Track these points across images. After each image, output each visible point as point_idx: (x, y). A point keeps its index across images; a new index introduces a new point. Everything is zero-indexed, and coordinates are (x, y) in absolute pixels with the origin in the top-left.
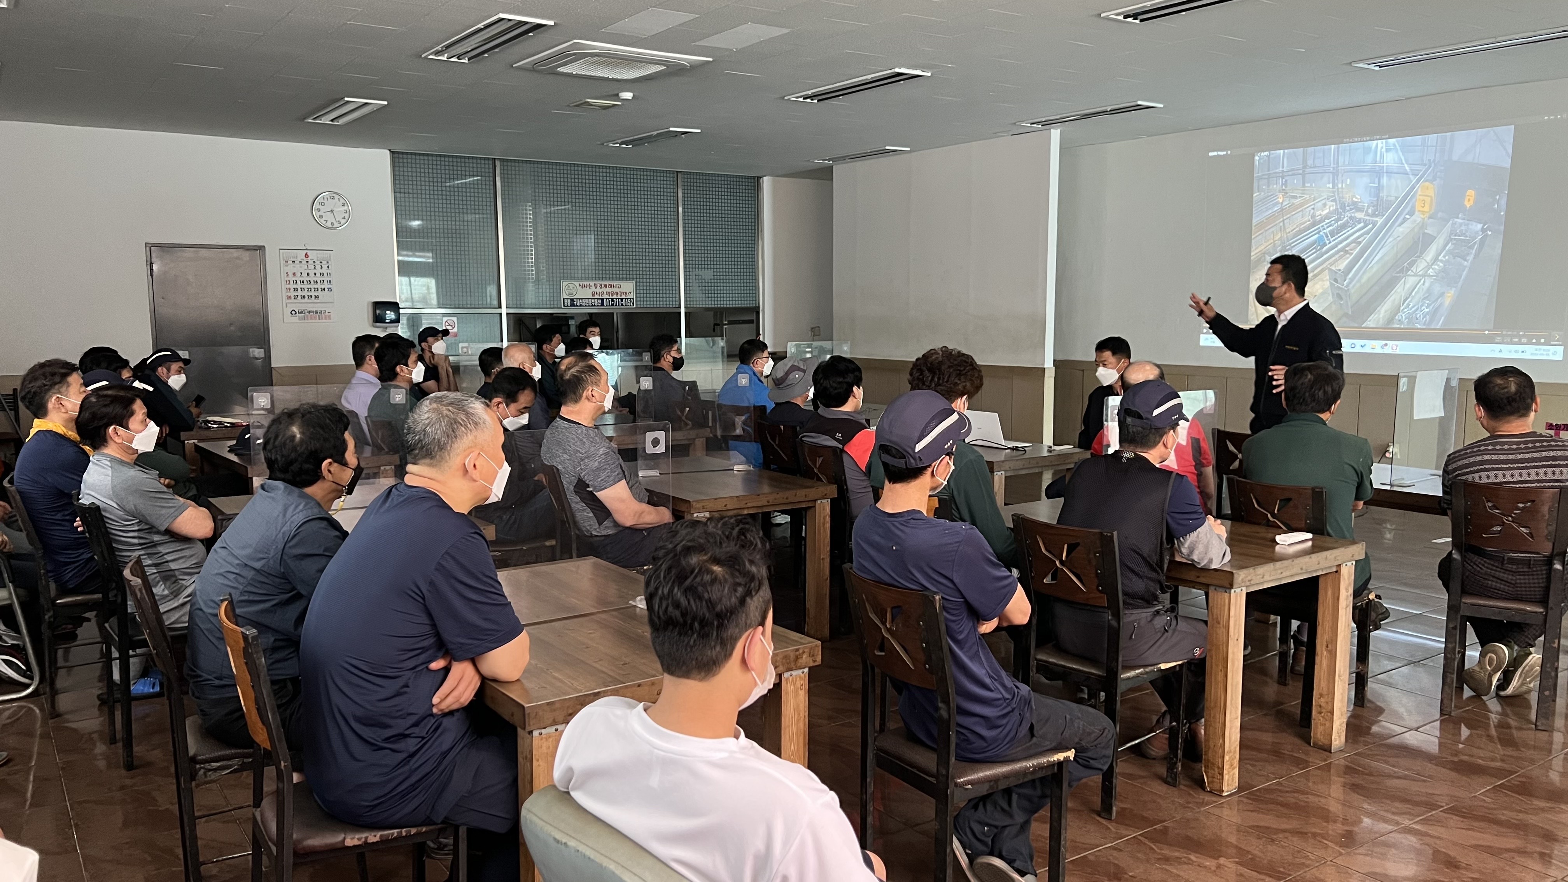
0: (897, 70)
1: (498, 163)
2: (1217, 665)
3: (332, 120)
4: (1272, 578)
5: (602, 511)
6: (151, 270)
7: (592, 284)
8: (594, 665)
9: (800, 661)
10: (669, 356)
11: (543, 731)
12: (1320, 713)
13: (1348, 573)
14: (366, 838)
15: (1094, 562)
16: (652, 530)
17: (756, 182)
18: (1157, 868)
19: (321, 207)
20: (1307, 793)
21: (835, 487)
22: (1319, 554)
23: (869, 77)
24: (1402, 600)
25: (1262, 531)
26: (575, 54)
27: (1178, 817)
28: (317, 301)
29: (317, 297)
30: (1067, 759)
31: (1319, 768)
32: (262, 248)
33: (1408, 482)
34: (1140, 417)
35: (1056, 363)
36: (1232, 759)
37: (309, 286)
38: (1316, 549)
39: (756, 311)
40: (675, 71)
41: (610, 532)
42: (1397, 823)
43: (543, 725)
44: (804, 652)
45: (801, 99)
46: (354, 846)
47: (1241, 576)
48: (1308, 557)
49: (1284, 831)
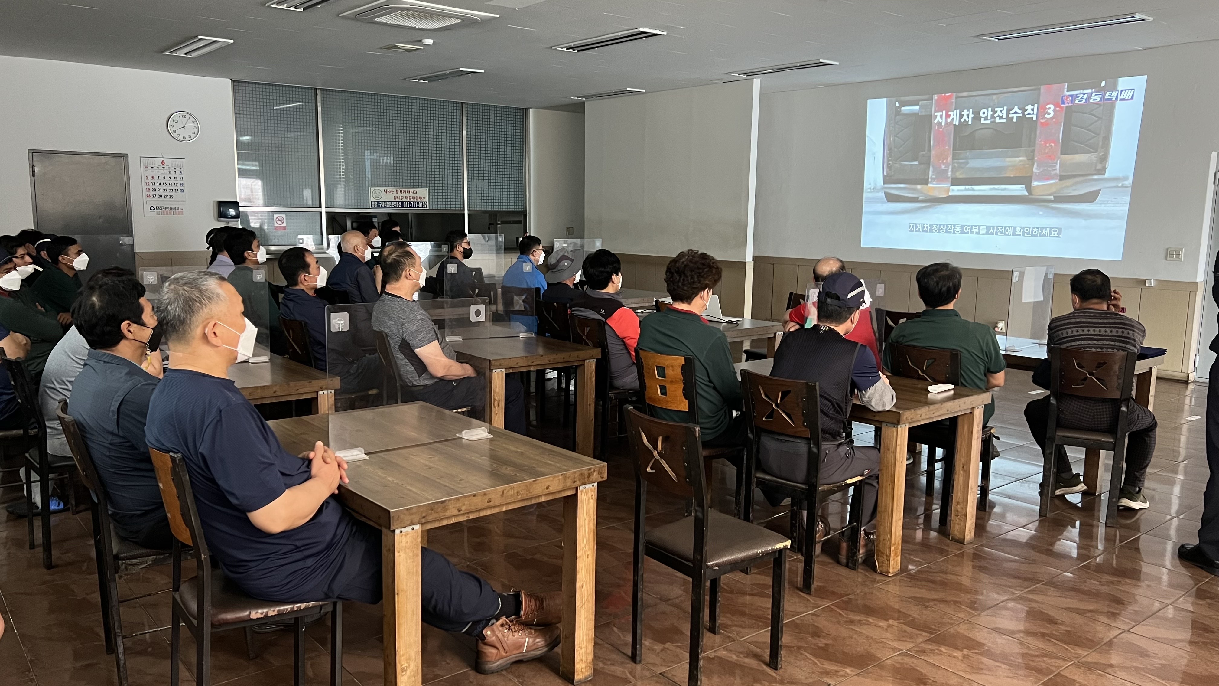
0: (641, 29)
1: (319, 92)
2: (887, 481)
3: (186, 54)
4: (927, 417)
5: (421, 367)
6: (33, 171)
7: (394, 190)
8: (438, 480)
9: (592, 477)
10: (460, 247)
11: (403, 530)
12: (957, 516)
13: (979, 414)
14: (267, 612)
15: (801, 405)
16: (461, 381)
17: (524, 112)
18: (846, 628)
19: (174, 124)
20: (946, 573)
21: (599, 350)
22: (960, 400)
23: (620, 34)
24: (1009, 435)
25: (920, 385)
26: (390, 8)
27: (858, 591)
28: (171, 199)
29: (171, 196)
30: (785, 548)
31: (956, 556)
32: (126, 156)
33: (1017, 349)
34: (838, 298)
35: (755, 259)
36: (896, 549)
37: (165, 188)
38: (956, 396)
39: (524, 214)
40: (468, 23)
41: (428, 382)
42: (1013, 594)
43: (403, 525)
44: (594, 471)
45: (565, 49)
46: (258, 619)
47: (907, 415)
48: (952, 402)
49: (934, 600)
